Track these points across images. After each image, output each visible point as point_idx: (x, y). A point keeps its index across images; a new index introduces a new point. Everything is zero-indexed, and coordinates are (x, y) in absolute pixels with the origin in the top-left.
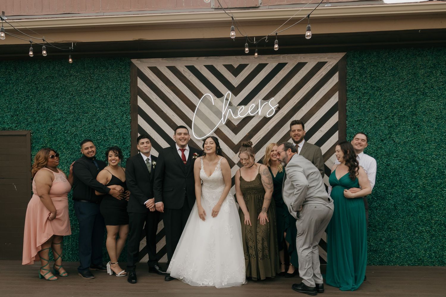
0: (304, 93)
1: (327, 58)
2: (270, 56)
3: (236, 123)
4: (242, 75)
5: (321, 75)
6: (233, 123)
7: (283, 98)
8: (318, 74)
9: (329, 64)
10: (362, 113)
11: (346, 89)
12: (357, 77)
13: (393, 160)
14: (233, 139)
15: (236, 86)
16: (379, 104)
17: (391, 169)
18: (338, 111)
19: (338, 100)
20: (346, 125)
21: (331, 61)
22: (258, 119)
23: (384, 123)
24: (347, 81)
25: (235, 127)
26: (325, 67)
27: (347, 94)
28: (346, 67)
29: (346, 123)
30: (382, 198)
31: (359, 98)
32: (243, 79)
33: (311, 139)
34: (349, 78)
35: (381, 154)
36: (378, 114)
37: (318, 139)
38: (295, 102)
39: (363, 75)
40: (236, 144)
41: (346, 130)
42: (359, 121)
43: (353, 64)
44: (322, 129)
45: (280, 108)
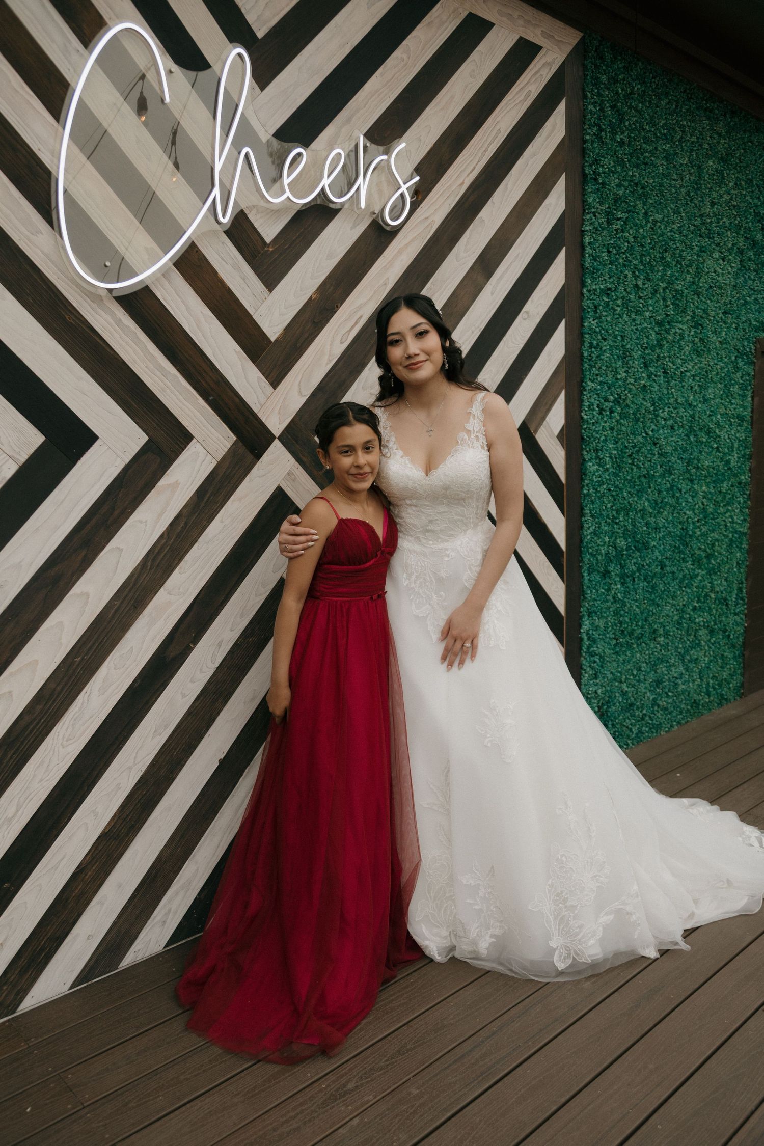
0: (485, 151)
1: (540, 30)
3: (269, 230)
5: (529, 95)
6: (256, 225)
7: (429, 153)
8: (522, 85)
9: (543, 61)
10: (614, 267)
11: (584, 170)
12: (605, 138)
13: (663, 428)
14: (258, 312)
15: (260, 34)
16: (642, 246)
17: (658, 453)
18: (564, 248)
19: (564, 208)
20: (582, 301)
21: (549, 48)
22: (352, 229)
23: (651, 308)
24: (585, 142)
25: (266, 249)
26: (535, 65)
27: (584, 190)
28: (583, 90)
29: (582, 294)
30: (643, 544)
31: (608, 214)
32: (288, 5)
33: (505, 343)
34: (589, 131)
35: (644, 407)
36: (642, 277)
37: (522, 346)
38: (463, 183)
39: (616, 134)
40: (273, 339)
41: (582, 319)
42: (607, 292)
43: (597, 83)
44: (529, 306)
45: (420, 194)
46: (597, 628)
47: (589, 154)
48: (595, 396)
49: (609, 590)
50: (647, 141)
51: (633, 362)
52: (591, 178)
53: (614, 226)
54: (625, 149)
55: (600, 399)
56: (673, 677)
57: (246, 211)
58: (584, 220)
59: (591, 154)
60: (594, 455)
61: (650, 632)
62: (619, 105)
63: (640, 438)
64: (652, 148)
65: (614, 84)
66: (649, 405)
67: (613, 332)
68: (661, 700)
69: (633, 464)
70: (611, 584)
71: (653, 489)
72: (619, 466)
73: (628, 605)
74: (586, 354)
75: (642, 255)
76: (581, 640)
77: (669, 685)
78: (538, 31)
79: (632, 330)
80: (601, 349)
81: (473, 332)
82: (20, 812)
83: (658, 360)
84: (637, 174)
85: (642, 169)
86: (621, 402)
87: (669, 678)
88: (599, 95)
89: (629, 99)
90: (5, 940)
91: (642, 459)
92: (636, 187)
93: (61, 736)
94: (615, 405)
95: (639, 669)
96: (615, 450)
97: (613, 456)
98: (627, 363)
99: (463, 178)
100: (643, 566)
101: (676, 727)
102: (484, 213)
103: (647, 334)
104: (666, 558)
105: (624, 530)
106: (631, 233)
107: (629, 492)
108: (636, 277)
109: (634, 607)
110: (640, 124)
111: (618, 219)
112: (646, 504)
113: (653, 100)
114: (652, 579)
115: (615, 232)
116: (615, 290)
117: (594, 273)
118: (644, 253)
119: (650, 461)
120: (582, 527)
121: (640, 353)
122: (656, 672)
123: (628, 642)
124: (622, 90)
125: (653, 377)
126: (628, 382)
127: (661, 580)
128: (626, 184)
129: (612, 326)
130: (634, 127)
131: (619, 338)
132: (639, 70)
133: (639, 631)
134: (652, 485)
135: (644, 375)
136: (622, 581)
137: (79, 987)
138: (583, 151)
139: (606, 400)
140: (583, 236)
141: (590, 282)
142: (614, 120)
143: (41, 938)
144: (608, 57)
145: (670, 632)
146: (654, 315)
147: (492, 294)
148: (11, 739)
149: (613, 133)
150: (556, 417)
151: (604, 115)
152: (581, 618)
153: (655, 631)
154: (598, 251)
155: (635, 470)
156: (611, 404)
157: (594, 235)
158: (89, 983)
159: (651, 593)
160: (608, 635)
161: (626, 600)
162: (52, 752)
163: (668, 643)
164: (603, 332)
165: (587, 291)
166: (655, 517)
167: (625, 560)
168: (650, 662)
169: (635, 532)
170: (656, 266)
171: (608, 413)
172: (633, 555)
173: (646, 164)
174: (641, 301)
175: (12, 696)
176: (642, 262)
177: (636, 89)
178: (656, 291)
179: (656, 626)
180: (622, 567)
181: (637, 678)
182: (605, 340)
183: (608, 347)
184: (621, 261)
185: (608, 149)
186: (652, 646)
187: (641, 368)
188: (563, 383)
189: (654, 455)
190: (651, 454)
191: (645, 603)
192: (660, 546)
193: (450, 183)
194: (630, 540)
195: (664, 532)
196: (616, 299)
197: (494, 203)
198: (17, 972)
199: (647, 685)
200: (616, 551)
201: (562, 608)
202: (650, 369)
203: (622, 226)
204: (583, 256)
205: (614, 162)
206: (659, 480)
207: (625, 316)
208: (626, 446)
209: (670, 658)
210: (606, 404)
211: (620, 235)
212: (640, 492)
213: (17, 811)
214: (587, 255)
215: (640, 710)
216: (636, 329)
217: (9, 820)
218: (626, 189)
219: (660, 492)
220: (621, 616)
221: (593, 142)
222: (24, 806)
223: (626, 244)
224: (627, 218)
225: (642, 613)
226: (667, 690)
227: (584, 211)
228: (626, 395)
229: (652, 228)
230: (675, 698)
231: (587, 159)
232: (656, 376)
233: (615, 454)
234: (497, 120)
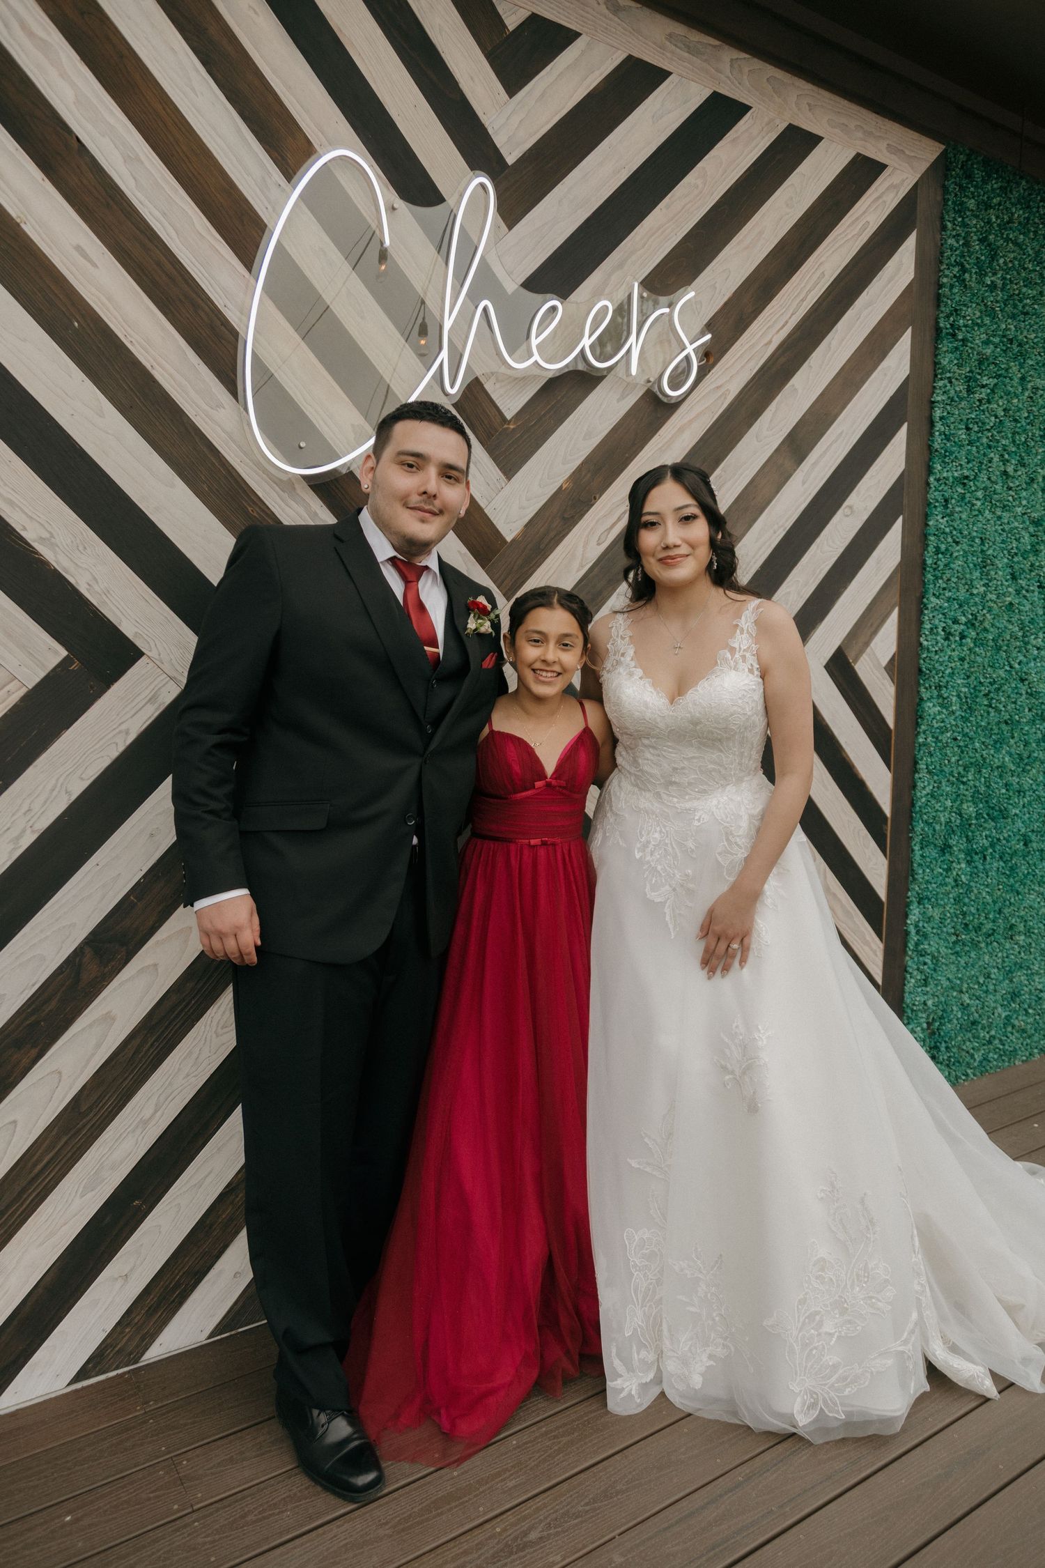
0: (803, 300)
1: (885, 145)
2: (679, 29)
3: (510, 403)
4: (543, 95)
5: (864, 229)
6: (494, 397)
7: (726, 304)
8: (856, 215)
9: (886, 184)
10: (974, 449)
11: (937, 323)
12: (970, 281)
13: (1035, 660)
14: (491, 504)
15: (510, 160)
16: (1016, 421)
17: (1027, 693)
18: (906, 424)
19: (908, 372)
20: (928, 492)
21: (897, 166)
22: (618, 401)
23: (1024, 502)
24: (941, 286)
25: (506, 426)
26: (876, 189)
27: (936, 348)
28: (942, 218)
29: (928, 484)
30: (1001, 811)
31: (968, 379)
32: (547, 123)
33: (818, 547)
34: (947, 272)
35: (1009, 632)
36: (1013, 462)
37: (841, 550)
38: (770, 342)
39: (986, 275)
40: (509, 539)
41: (926, 516)
42: (962, 482)
43: (961, 209)
44: (853, 499)
45: (710, 357)
46: (930, 919)
47: (947, 302)
48: (941, 616)
49: (949, 870)
50: (1029, 283)
51: (996, 573)
52: (947, 334)
53: (977, 395)
54: (997, 295)
55: (948, 621)
56: (1036, 989)
57: (482, 379)
58: (934, 387)
59: (949, 302)
60: (935, 693)
61: (1005, 929)
62: (991, 237)
63: (1001, 672)
64: (1035, 292)
65: (986, 210)
66: (1017, 629)
67: (970, 533)
68: (1017, 1018)
69: (990, 706)
70: (952, 862)
71: (1017, 739)
72: (970, 708)
73: (976, 891)
74: (929, 561)
75: (1014, 433)
76: (907, 933)
77: (1030, 999)
78: (883, 145)
79: (996, 531)
80: (951, 555)
81: (775, 532)
82: (159, 1114)
83: (1031, 571)
84: (1012, 327)
85: (1019, 321)
86: (977, 624)
87: (1031, 991)
88: (964, 225)
89: (1006, 229)
90: (131, 1270)
91: (1003, 699)
92: (1011, 344)
93: (214, 1023)
94: (968, 628)
95: (988, 976)
96: (965, 686)
97: (962, 695)
98: (987, 574)
99: (770, 336)
100: (999, 840)
101: (1037, 1056)
102: (797, 381)
103: (1018, 536)
104: (1033, 831)
105: (974, 793)
106: (1001, 404)
107: (983, 743)
108: (1005, 462)
109: (984, 894)
110: (1019, 261)
111: (983, 386)
112: (1007, 759)
113: (1040, 230)
114: (1011, 858)
115: (978, 403)
116: (975, 478)
117: (946, 456)
118: (1017, 430)
119: (1015, 703)
120: (914, 787)
121: (1006, 560)
122: (1011, 981)
123: (973, 940)
124: (997, 217)
125: (1024, 592)
126: (988, 599)
127: (1024, 859)
128: (996, 340)
129: (967, 525)
130: (1010, 265)
131: (977, 541)
132: (1022, 191)
133: (990, 925)
134: (1016, 735)
135: (1010, 589)
136: (969, 858)
137: (219, 1337)
138: (938, 299)
139: (956, 621)
140: (932, 408)
141: (939, 468)
142: (983, 258)
143: (177, 1271)
144: (978, 175)
145: (1034, 928)
146: (1029, 511)
147: (804, 483)
148: (153, 1023)
149: (981, 274)
150: (885, 643)
151: (969, 251)
152: (908, 905)
153: (1012, 927)
154: (952, 427)
155: (992, 714)
156: (962, 627)
157: (948, 407)
158: (233, 1333)
159: (1008, 877)
160: (945, 929)
161: (972, 884)
162: (203, 1042)
163: (1031, 944)
164: (954, 533)
165: (935, 479)
166: (1018, 776)
167: (973, 832)
168: (1003, 967)
169: (989, 795)
170: (1034, 447)
171: (957, 638)
172: (986, 825)
173: (1026, 314)
174: (1011, 492)
175: (157, 969)
176: (1014, 441)
177: (1016, 215)
178: (1032, 480)
179: (1013, 921)
180: (969, 841)
181: (984, 988)
182: (957, 543)
183: (961, 553)
184: (985, 440)
185: (974, 295)
186: (1008, 946)
187: (1006, 581)
188: (896, 599)
189: (1021, 694)
190: (1017, 693)
191: (999, 890)
192: (1024, 815)
193: (753, 341)
194: (981, 805)
195: (1030, 796)
196: (975, 491)
197: (811, 367)
198: (143, 1312)
199: (998, 997)
200: (961, 820)
201: (882, 891)
202: (1021, 582)
203: (988, 395)
204: (932, 434)
205: (981, 312)
206: (1026, 728)
207: (987, 512)
208: (980, 683)
209: (1033, 964)
210: (956, 627)
211: (985, 406)
212: (999, 743)
213: (156, 1111)
214: (937, 433)
215: (987, 1030)
216: (1002, 530)
217: (145, 1123)
218: (996, 347)
219: (1026, 744)
220: (965, 904)
221: (952, 286)
222: (164, 1107)
223: (993, 419)
224: (995, 385)
225: (995, 902)
226: (1026, 1006)
227: (936, 376)
228: (984, 615)
229: (1031, 398)
230: (1037, 1017)
231: (943, 309)
232: (1027, 591)
233: (965, 693)
234: (821, 261)
